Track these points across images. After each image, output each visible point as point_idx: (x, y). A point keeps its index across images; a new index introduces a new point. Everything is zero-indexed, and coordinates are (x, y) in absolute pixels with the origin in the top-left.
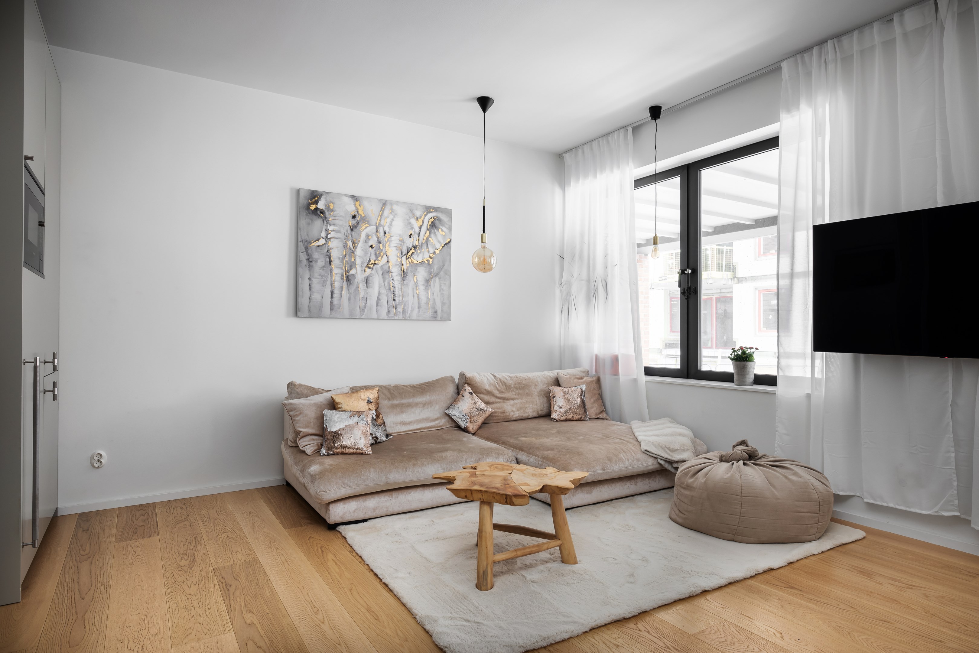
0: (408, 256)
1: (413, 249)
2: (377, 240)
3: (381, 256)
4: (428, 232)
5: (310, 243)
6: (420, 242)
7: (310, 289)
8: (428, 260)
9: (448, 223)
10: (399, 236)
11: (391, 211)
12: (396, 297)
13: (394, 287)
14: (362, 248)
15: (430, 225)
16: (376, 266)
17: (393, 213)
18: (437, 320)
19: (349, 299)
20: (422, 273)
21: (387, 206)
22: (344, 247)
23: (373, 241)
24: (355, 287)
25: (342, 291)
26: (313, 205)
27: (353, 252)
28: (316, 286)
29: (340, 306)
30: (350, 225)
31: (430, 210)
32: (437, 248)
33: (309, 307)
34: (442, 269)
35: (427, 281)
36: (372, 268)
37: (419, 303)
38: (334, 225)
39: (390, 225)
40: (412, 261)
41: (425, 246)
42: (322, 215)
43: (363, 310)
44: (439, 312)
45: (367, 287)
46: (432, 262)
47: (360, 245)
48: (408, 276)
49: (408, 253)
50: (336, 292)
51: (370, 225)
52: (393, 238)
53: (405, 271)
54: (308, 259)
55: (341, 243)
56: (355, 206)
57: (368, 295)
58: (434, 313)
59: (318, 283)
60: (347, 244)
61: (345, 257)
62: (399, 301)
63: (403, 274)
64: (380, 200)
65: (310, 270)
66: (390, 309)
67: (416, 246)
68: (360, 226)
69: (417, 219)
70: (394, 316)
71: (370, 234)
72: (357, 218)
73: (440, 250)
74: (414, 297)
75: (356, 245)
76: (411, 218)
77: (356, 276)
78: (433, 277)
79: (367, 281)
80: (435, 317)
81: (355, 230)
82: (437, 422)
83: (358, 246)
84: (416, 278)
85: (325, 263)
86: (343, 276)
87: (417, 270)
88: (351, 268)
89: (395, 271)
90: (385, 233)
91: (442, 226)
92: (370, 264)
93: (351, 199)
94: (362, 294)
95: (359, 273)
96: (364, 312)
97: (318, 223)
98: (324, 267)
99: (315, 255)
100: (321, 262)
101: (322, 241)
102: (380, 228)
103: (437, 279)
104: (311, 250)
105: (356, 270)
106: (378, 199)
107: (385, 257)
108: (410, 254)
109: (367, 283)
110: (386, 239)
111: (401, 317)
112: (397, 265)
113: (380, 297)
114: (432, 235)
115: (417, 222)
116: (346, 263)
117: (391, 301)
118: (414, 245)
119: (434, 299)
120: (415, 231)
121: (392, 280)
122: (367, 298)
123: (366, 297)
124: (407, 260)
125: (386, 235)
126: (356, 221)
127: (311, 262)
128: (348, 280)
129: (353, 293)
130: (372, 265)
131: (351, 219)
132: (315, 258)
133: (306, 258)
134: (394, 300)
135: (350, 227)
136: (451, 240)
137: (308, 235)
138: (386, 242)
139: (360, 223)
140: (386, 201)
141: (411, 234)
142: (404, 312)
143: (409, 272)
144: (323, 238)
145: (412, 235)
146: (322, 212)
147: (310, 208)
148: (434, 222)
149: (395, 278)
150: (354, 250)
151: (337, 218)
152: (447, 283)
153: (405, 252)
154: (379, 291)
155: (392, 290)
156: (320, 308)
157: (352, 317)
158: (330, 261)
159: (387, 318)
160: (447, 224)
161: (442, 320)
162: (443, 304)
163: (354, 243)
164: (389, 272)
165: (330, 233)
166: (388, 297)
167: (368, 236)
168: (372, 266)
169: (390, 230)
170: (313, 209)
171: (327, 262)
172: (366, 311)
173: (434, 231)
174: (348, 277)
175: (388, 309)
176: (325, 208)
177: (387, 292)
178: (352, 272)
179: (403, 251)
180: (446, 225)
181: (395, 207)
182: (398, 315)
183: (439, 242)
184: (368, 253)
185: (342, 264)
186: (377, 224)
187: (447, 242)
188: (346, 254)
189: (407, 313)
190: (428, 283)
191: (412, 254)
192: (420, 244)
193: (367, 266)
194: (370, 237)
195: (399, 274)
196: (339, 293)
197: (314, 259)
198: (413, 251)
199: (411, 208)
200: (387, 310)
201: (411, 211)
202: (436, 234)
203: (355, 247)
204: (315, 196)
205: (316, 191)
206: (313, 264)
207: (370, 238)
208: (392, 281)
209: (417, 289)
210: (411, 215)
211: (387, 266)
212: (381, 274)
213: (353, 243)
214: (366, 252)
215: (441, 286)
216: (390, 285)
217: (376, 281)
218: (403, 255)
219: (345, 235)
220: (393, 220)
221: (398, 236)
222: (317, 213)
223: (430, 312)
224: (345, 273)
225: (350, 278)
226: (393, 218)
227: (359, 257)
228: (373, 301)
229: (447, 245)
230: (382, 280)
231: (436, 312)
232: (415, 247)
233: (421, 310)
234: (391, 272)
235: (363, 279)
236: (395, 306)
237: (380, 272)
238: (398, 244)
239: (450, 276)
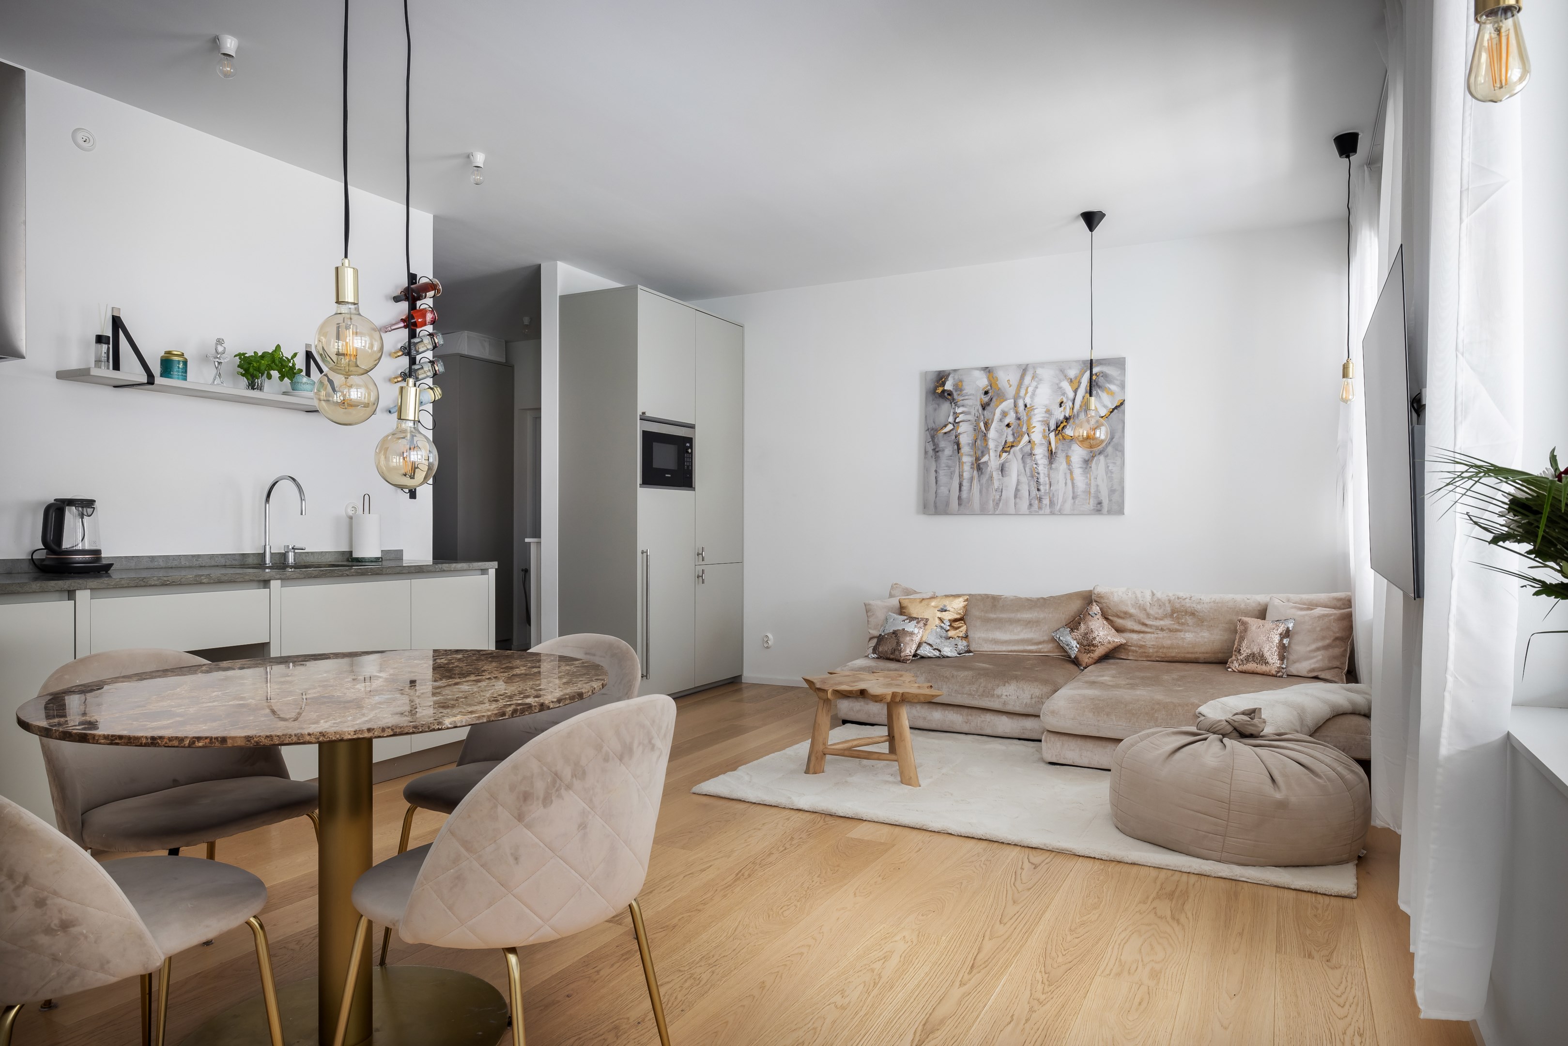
0: (1057, 432)
1: (1065, 421)
2: (1015, 416)
3: (1021, 436)
5: (937, 430)
6: (1075, 410)
7: (936, 483)
9: (1119, 378)
10: (1046, 407)
11: (1034, 377)
12: (1041, 486)
13: (1038, 473)
14: (996, 428)
16: (1014, 449)
17: (1036, 379)
18: (1102, 514)
19: (981, 492)
20: (1078, 452)
21: (1028, 372)
22: (975, 431)
23: (1011, 418)
24: (987, 476)
25: (971, 483)
26: (940, 388)
27: (985, 435)
28: (943, 479)
29: (969, 500)
30: (982, 403)
32: (1102, 415)
33: (935, 503)
34: (1111, 442)
35: (1087, 461)
36: (1009, 452)
37: (1073, 492)
38: (963, 406)
39: (1033, 394)
40: (1063, 438)
41: (1083, 414)
42: (949, 397)
43: (998, 504)
44: (1105, 503)
45: (1002, 476)
47: (994, 426)
48: (1057, 456)
49: (1057, 427)
50: (965, 484)
51: (1006, 400)
52: (1036, 411)
53: (1054, 450)
54: (934, 450)
55: (971, 426)
56: (988, 379)
57: (1004, 486)
58: (1097, 504)
59: (944, 475)
60: (978, 426)
61: (976, 441)
62: (1046, 490)
63: (1051, 456)
64: (1019, 366)
65: (936, 461)
66: (1032, 502)
67: (1070, 416)
68: (994, 402)
69: (1071, 381)
70: (1037, 510)
71: (1006, 410)
72: (990, 394)
73: (1107, 417)
74: (1066, 484)
75: (990, 426)
76: (1062, 381)
77: (989, 463)
78: (1095, 456)
79: (1002, 469)
80: (1098, 509)
81: (988, 408)
82: (1040, 646)
83: (992, 427)
84: (1069, 459)
85: (953, 451)
86: (972, 464)
87: (1070, 448)
88: (983, 455)
89: (1040, 453)
90: (1026, 406)
91: (1109, 383)
92: (1006, 448)
93: (983, 372)
94: (996, 484)
95: (992, 460)
96: (998, 506)
97: (946, 406)
98: (951, 456)
99: (942, 444)
100: (948, 451)
101: (950, 427)
102: (1019, 400)
103: (1102, 458)
104: (938, 439)
105: (989, 456)
106: (1016, 365)
107: (1026, 435)
108: (1060, 428)
109: (1002, 470)
110: (1028, 414)
111: (1048, 510)
112: (1042, 444)
113: (1019, 487)
115: (1071, 384)
116: (977, 450)
117: (1034, 492)
118: (1067, 415)
119: (1097, 486)
120: (1067, 398)
121: (1036, 464)
122: (1002, 490)
123: (1001, 488)
124: (1057, 437)
125: (1027, 408)
126: (989, 397)
127: (938, 452)
128: (980, 469)
129: (985, 484)
130: (1009, 448)
131: (983, 396)
132: (942, 447)
133: (933, 448)
134: (1038, 490)
135: (982, 406)
136: (1124, 401)
137: (934, 422)
138: (1027, 418)
139: (994, 399)
140: (1028, 365)
141: (1062, 403)
142: (1052, 503)
143: (1059, 452)
144: (951, 423)
145: (1064, 403)
146: (950, 394)
147: (937, 391)
148: (1097, 380)
149: (1039, 462)
150: (985, 431)
151: (966, 397)
152: (1119, 462)
153: (1053, 427)
154: (1018, 480)
155: (1035, 477)
156: (947, 504)
157: (983, 511)
158: (959, 449)
159: (1028, 513)
160: (1117, 380)
161: (1110, 512)
162: (1112, 491)
163: (986, 424)
164: (1031, 454)
165: (958, 417)
166: (1029, 486)
167: (1004, 414)
169: (1032, 401)
170: (940, 392)
171: (956, 450)
172: (1001, 505)
173: (1097, 392)
174: (979, 466)
175: (1030, 502)
176: (953, 389)
177: (1028, 480)
178: (985, 459)
179: (1050, 426)
180: (1115, 381)
181: (1039, 371)
182: (1043, 509)
183: (1105, 406)
184: (1003, 435)
185: (972, 450)
186: (1016, 397)
187: (1118, 404)
189: (1056, 506)
190: (1088, 464)
191: (1064, 427)
192: (1076, 413)
193: (1002, 450)
194: (1006, 414)
195: (1045, 456)
196: (969, 484)
197: (941, 449)
198: (1065, 424)
199: (1061, 368)
200: (1028, 503)
201: (1062, 371)
202: (1100, 395)
203: (988, 429)
204: (941, 377)
205: (943, 371)
206: (940, 454)
207: (1006, 416)
208: (1035, 466)
209: (1072, 473)
210: (1062, 377)
211: (1029, 447)
212: (1021, 458)
214: (1000, 433)
215: (1108, 467)
216: (1032, 471)
217: (1015, 466)
218: (1050, 432)
219: (976, 415)
220: (1036, 387)
221: (1044, 407)
222: (945, 396)
223: (1092, 502)
224: (976, 461)
225: (981, 466)
226: (1037, 385)
227: (992, 440)
228: (1009, 493)
229: (1118, 409)
230: (1021, 466)
231: (1100, 503)
232: (1067, 419)
233: (1077, 501)
234: (1034, 455)
235: (998, 466)
236: (1039, 497)
237: (1020, 456)
238: (1045, 417)
239: (1122, 452)
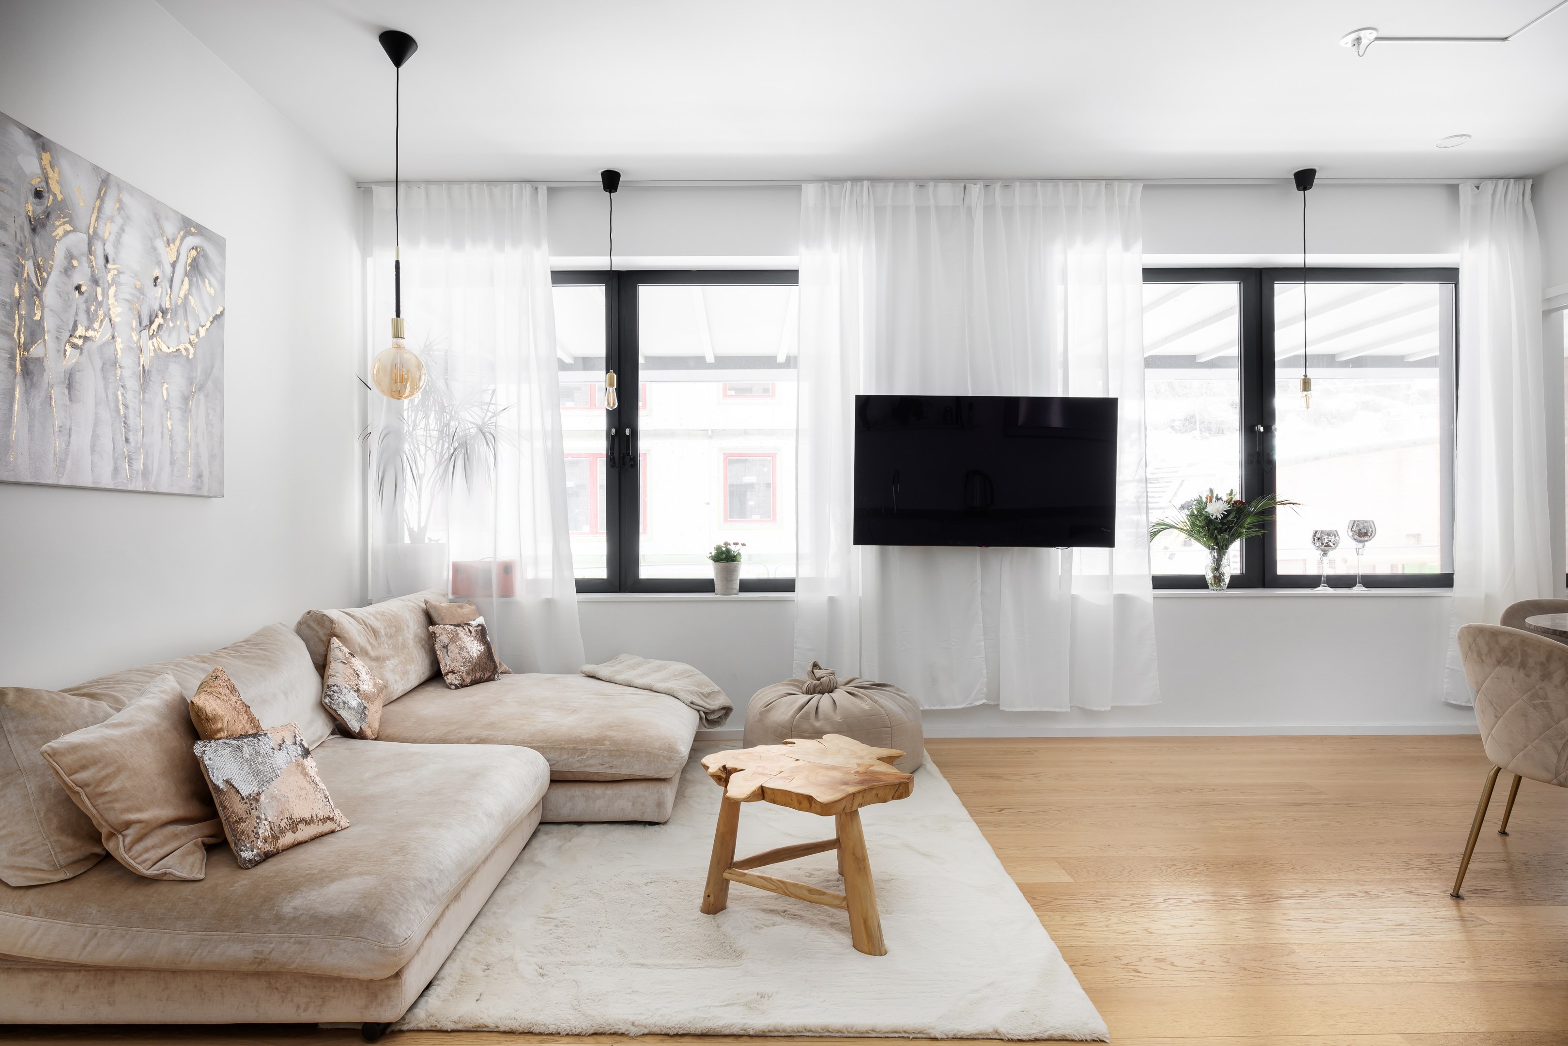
0: (151, 332)
1: (160, 315)
2: (89, 273)
3: (99, 321)
4: (186, 280)
6: (173, 301)
8: (187, 349)
9: (219, 270)
10: (136, 276)
11: (118, 205)
12: (131, 433)
13: (126, 406)
14: (57, 287)
15: (191, 265)
16: (88, 344)
17: (121, 212)
18: (203, 497)
19: (33, 429)
20: (176, 376)
21: (109, 190)
22: (17, 275)
23: (82, 275)
24: (44, 394)
25: (13, 403)
27: (38, 294)
29: (8, 446)
30: (30, 214)
31: (190, 229)
32: (202, 324)
34: (210, 374)
35: (186, 399)
36: (80, 349)
37: (171, 452)
39: (117, 243)
40: (158, 346)
41: (181, 312)
43: (64, 462)
44: (206, 475)
45: (70, 400)
46: (194, 354)
47: (54, 278)
48: (152, 381)
49: (151, 322)
51: (75, 230)
52: (122, 278)
53: (147, 368)
55: (9, 260)
56: (41, 163)
57: (72, 422)
58: (197, 478)
60: (23, 266)
61: (19, 304)
62: (137, 442)
63: (143, 376)
64: (95, 169)
66: (120, 463)
67: (166, 309)
68: (54, 224)
69: (168, 244)
70: (126, 482)
71: (75, 253)
72: (46, 201)
73: (207, 329)
74: (162, 435)
75: (45, 275)
76: (156, 237)
77: (45, 364)
78: (195, 391)
79: (70, 383)
80: (199, 486)
81: (41, 232)
83: (49, 280)
84: (166, 388)
86: (12, 357)
87: (168, 368)
88: (33, 338)
89: (128, 366)
90: (107, 261)
91: (209, 271)
92: (76, 337)
93: (29, 139)
95: (51, 358)
96: (64, 467)
102: (96, 242)
103: (202, 397)
105: (46, 347)
106: (91, 164)
107: (106, 323)
108: (154, 326)
109: (70, 387)
110: (109, 277)
111: (140, 483)
112: (130, 349)
113: (98, 431)
114: (194, 290)
115: (168, 249)
116: (20, 323)
118: (163, 306)
119: (197, 445)
120: (163, 273)
121: (122, 386)
123: (68, 427)
124: (151, 341)
125: (109, 266)
126: (43, 208)
128: (28, 374)
129: (39, 410)
131: (31, 199)
134: (127, 440)
135: (30, 221)
136: (224, 310)
138: (110, 286)
139: (53, 217)
140: (107, 174)
141: (156, 278)
142: (147, 471)
143: (154, 372)
145: (159, 280)
148: (199, 260)
149: (128, 384)
150: (39, 288)
152: (218, 410)
153: (145, 320)
154: (96, 414)
155: (122, 413)
157: (37, 478)
159: (113, 486)
161: (211, 496)
162: (212, 457)
163: (39, 270)
164: (116, 364)
166: (113, 430)
167: (70, 256)
168: (80, 342)
169: (116, 254)
173: (197, 280)
174: (25, 364)
175: (115, 463)
177: (111, 416)
178: (36, 351)
179: (142, 317)
180: (216, 272)
181: (125, 198)
182: (135, 480)
183: (205, 309)
184: (70, 306)
185: (10, 322)
186: (91, 231)
187: (218, 313)
188: (20, 297)
189: (151, 476)
190: (187, 404)
191: (160, 326)
192: (174, 306)
193: (69, 341)
194: (75, 263)
195: (134, 373)
198: (161, 320)
199: (154, 211)
200: (113, 466)
201: (156, 217)
202: (200, 290)
203: (44, 282)
207: (75, 265)
208: (121, 390)
209: (169, 416)
210: (155, 229)
211: (112, 348)
212: (100, 368)
213: (38, 268)
214: (67, 302)
215: (208, 414)
216: (117, 400)
217: (90, 385)
218: (142, 328)
219: (19, 240)
220: (122, 230)
221: (133, 275)
223: (190, 475)
224: (18, 352)
225: (31, 366)
226: (123, 225)
227: (51, 310)
228: (84, 439)
229: (219, 320)
230: (101, 385)
231: (200, 476)
232: (164, 312)
233: (176, 470)
234: (120, 367)
235: (62, 375)
236: (129, 456)
237: (98, 364)
238: (132, 294)
239: (221, 392)
